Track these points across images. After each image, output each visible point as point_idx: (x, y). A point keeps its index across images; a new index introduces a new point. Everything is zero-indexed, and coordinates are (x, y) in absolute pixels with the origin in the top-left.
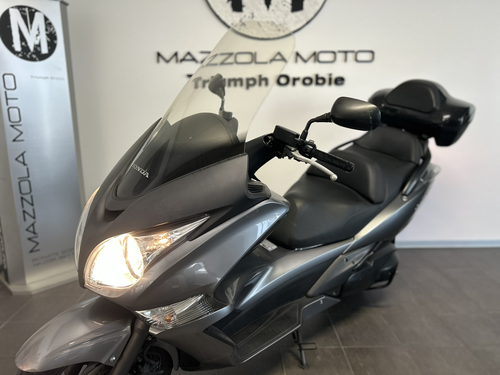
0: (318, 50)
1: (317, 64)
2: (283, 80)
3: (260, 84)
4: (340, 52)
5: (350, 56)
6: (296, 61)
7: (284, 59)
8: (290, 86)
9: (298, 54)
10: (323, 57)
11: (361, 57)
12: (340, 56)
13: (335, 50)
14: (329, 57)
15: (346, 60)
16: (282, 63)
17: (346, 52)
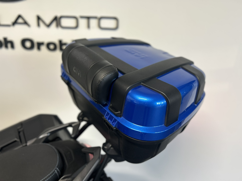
0: (59, 15)
1: (60, 29)
2: (28, 44)
3: (6, 47)
4: (82, 17)
5: (94, 22)
6: (39, 25)
7: (26, 23)
8: (35, 50)
9: (39, 18)
10: (65, 22)
11: (105, 23)
12: (83, 23)
13: (77, 15)
14: (71, 23)
15: (89, 26)
16: (25, 27)
17: (88, 18)
